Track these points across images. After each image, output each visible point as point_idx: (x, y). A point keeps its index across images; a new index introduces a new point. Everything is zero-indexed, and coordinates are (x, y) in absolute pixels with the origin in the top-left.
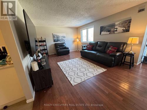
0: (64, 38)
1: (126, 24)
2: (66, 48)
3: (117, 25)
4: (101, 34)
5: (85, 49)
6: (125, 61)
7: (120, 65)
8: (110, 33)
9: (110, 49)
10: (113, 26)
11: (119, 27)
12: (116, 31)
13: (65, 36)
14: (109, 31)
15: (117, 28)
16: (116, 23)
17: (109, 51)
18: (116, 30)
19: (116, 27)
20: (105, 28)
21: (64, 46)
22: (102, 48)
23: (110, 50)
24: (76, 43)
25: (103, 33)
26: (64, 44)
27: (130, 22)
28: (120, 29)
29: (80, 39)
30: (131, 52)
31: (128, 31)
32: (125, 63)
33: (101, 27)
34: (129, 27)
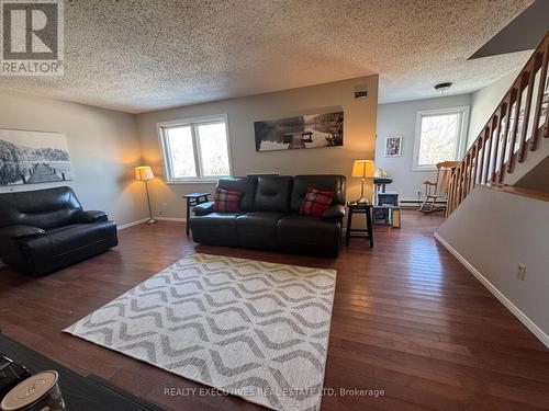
0: (54, 164)
1: (332, 123)
2: (82, 217)
3: (309, 124)
4: (258, 147)
5: (210, 211)
6: (352, 228)
7: (347, 244)
8: (290, 148)
9: (311, 197)
10: (297, 124)
11: (316, 129)
12: (310, 141)
13: (65, 148)
14: (287, 140)
15: (311, 134)
16: (307, 118)
17: (309, 204)
18: (306, 137)
19: (307, 130)
20: (271, 128)
21: (67, 205)
22: (278, 196)
23: (314, 202)
24: (136, 186)
25: (265, 145)
26: (66, 197)
27: (341, 120)
28: (320, 137)
29: (161, 170)
30: (362, 201)
31: (339, 142)
32: (351, 233)
33: (256, 124)
34: (341, 132)
